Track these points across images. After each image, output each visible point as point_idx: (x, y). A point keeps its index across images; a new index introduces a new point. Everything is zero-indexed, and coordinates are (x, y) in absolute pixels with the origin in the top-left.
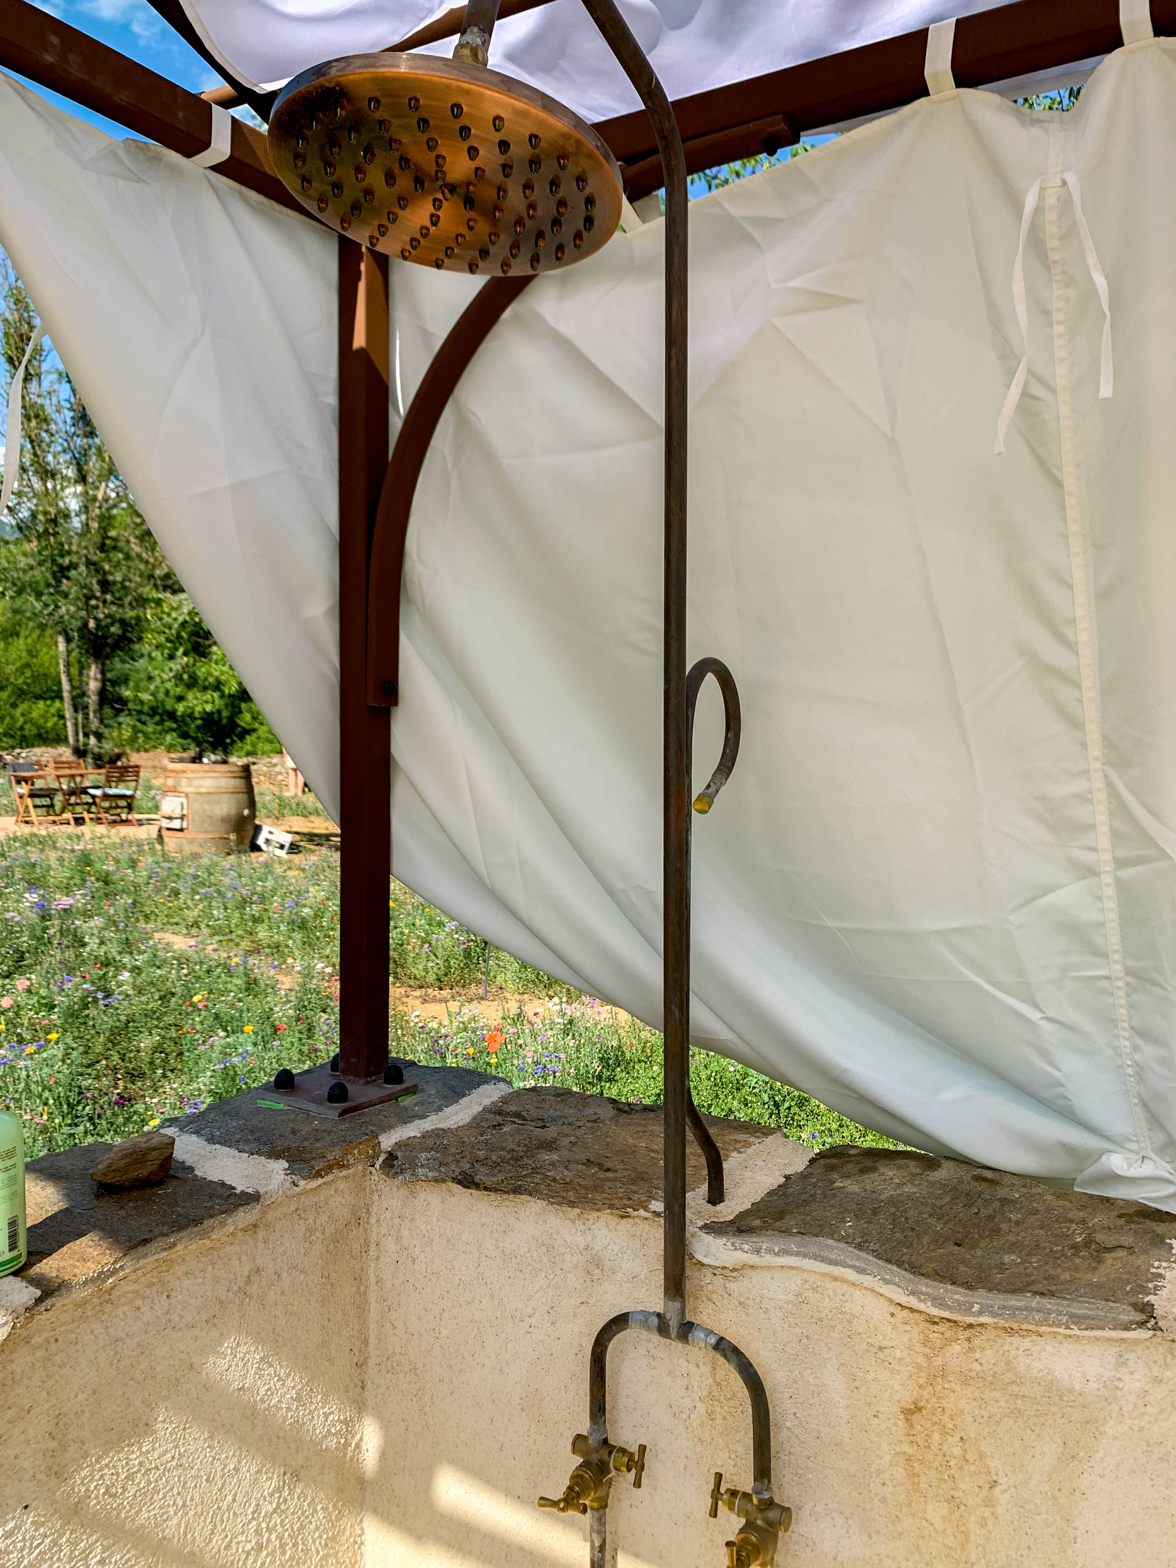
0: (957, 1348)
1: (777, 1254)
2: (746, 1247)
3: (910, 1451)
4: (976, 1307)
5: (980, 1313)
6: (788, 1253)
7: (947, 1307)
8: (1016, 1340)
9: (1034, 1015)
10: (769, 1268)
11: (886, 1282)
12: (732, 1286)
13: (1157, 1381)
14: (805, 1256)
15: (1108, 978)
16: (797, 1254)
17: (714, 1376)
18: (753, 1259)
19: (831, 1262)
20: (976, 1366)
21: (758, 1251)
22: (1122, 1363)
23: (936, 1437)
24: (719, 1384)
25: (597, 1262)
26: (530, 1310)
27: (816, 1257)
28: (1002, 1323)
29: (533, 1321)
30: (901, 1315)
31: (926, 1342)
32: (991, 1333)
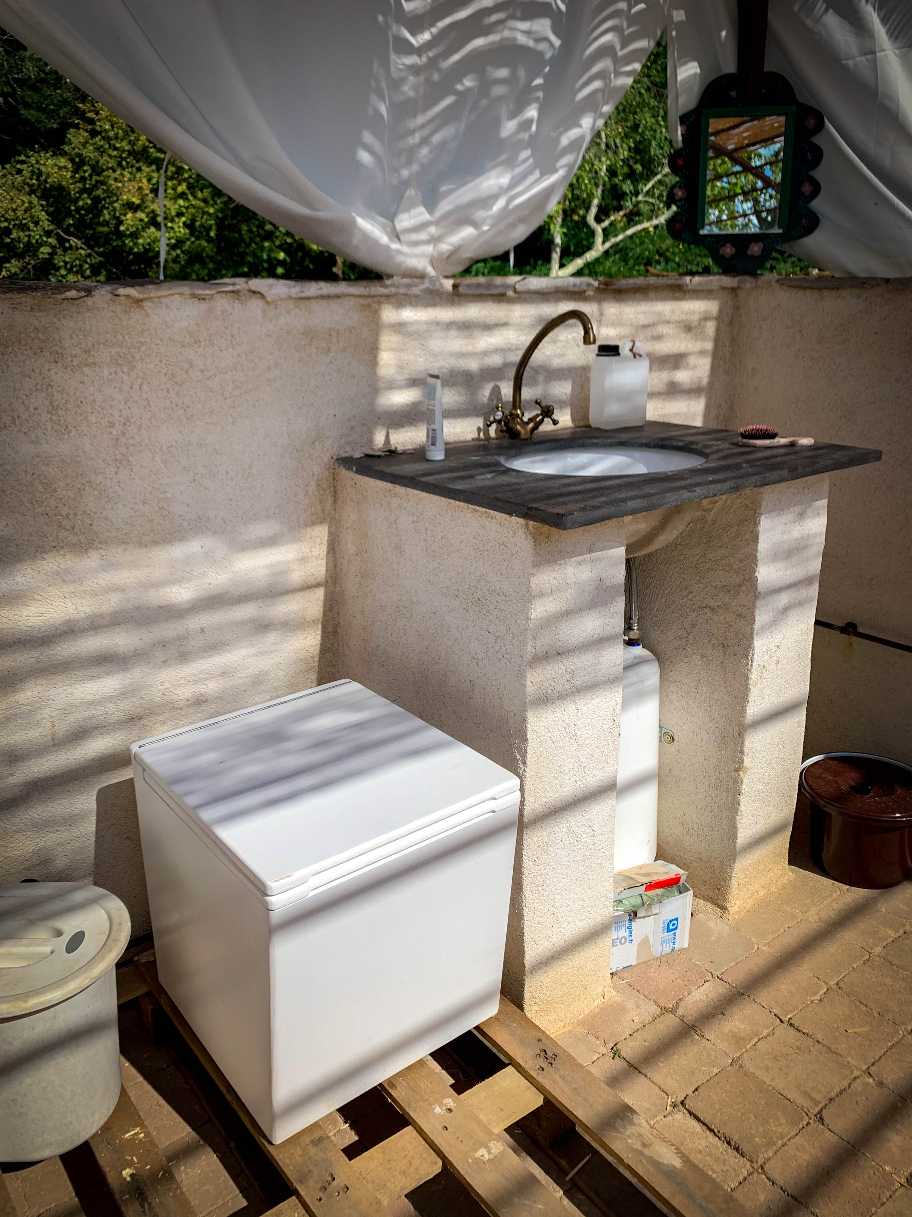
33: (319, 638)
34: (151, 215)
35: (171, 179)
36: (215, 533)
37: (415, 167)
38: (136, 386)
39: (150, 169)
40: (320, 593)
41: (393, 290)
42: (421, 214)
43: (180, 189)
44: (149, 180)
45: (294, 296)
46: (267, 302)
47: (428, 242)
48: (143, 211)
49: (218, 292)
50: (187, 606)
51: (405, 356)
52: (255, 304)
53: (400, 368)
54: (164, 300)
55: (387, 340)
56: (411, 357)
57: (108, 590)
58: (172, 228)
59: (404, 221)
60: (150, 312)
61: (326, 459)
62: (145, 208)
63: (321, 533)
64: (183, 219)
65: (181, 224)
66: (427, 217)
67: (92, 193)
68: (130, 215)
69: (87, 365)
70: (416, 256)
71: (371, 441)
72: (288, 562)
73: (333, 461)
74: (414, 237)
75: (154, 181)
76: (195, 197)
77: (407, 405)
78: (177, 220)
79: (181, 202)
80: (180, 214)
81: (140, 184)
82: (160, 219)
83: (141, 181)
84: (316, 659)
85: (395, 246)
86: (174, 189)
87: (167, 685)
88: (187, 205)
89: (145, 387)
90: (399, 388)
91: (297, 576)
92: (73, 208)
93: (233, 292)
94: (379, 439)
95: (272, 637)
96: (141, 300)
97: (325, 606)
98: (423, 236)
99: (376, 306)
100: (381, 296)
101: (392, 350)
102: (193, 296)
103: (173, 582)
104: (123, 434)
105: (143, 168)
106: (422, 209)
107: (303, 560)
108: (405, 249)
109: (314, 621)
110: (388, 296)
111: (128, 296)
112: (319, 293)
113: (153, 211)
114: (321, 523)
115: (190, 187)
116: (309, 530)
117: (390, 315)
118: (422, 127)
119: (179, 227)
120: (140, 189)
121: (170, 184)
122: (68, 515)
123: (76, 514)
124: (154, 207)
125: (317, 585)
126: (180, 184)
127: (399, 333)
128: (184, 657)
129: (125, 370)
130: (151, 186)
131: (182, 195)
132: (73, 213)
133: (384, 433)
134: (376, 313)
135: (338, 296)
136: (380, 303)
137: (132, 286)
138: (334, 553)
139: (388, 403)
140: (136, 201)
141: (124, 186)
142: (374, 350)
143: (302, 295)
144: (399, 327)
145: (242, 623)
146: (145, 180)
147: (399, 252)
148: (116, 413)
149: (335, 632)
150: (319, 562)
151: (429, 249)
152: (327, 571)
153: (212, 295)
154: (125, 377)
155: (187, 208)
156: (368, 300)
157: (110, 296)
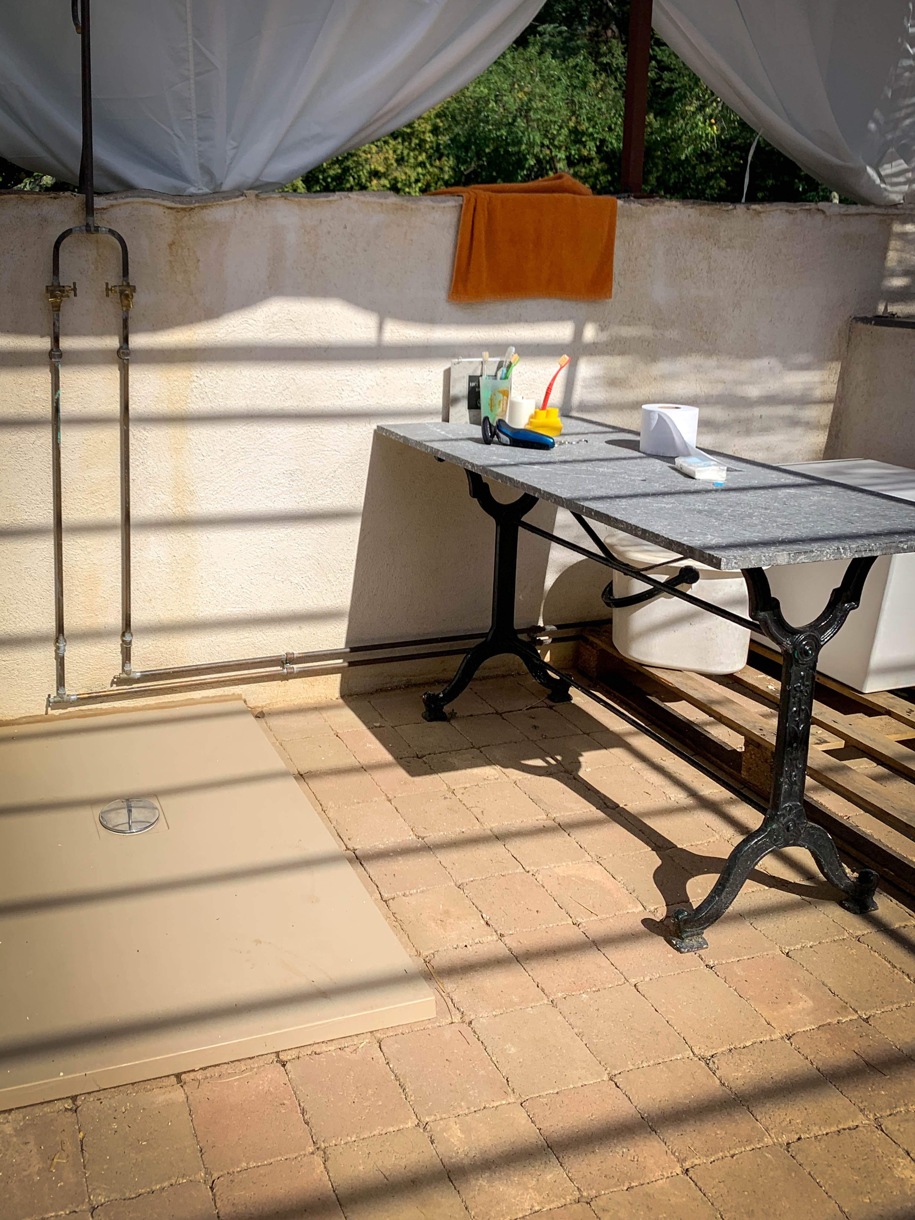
0: (186, 218)
1: (123, 198)
2: (112, 198)
3: (170, 259)
4: (194, 202)
5: (195, 203)
6: (127, 197)
7: (185, 204)
8: (205, 211)
9: (171, 133)
10: (120, 205)
11: (163, 200)
12: (105, 216)
13: (245, 213)
14: (134, 197)
15: (190, 120)
16: (131, 197)
17: (97, 253)
18: (114, 202)
19: (143, 197)
20: (193, 223)
21: (116, 199)
22: (235, 209)
23: (180, 251)
24: (100, 256)
25: (45, 220)
26: (12, 248)
27: (138, 196)
28: (202, 205)
29: (14, 252)
30: (167, 211)
31: (176, 219)
32: (196, 210)
33: (826, 437)
34: (393, 182)
35: (414, 150)
36: (776, 356)
37: (898, 133)
38: (751, 262)
39: (397, 142)
40: (831, 406)
41: (902, 211)
42: (901, 164)
43: (420, 159)
44: (395, 151)
45: (842, 213)
46: (826, 216)
47: (904, 183)
48: (386, 178)
49: (801, 210)
50: (755, 400)
51: (904, 255)
52: (819, 217)
53: (900, 262)
54: (772, 213)
55: (894, 244)
56: (908, 256)
57: (717, 381)
58: (409, 193)
59: (887, 169)
60: (764, 219)
61: (846, 318)
62: (388, 175)
63: (837, 366)
64: (420, 185)
65: (417, 189)
66: (905, 166)
67: (342, 164)
68: (375, 182)
69: (729, 247)
70: (896, 192)
71: (876, 308)
72: (815, 382)
73: (851, 319)
74: (895, 180)
75: (399, 152)
76: (432, 165)
77: (901, 287)
78: (414, 185)
79: (420, 170)
80: (417, 181)
81: (387, 155)
82: (399, 185)
83: (387, 152)
84: (823, 452)
85: (883, 186)
86: (416, 158)
87: (737, 447)
88: (424, 172)
89: (755, 263)
90: (898, 276)
91: (818, 393)
92: (321, 177)
93: (807, 210)
94: (881, 308)
95: (799, 431)
96: (760, 213)
97: (832, 416)
98: (901, 179)
99: (890, 221)
100: (894, 215)
101: (897, 250)
102: (787, 211)
103: (750, 383)
104: (740, 289)
105: (390, 141)
106: (902, 161)
107: (823, 383)
108: (889, 188)
109: (825, 426)
110: (898, 215)
111: (755, 210)
112: (858, 211)
113: (395, 179)
114: (837, 360)
115: (429, 157)
116: (830, 363)
117: (898, 227)
118: (908, 106)
119: (415, 192)
120: (386, 159)
121: (412, 154)
122: (706, 332)
123: (710, 333)
124: (396, 174)
125: (829, 402)
126: (420, 154)
127: (902, 239)
128: (748, 432)
129: (747, 251)
130: (395, 157)
131: (422, 164)
132: (321, 181)
133: (884, 304)
134: (890, 225)
135: (867, 214)
136: (892, 220)
137: (759, 204)
138: (843, 380)
139: (889, 285)
140: (381, 169)
141: (372, 157)
142: (886, 249)
143: (846, 213)
144: (903, 236)
145: (783, 418)
146: (391, 152)
147: (885, 189)
148: (739, 276)
149: (837, 436)
150: (833, 385)
151: (906, 188)
152: (837, 392)
153: (796, 211)
154: (746, 256)
155: (424, 175)
156: (884, 218)
157: (745, 209)
